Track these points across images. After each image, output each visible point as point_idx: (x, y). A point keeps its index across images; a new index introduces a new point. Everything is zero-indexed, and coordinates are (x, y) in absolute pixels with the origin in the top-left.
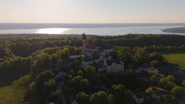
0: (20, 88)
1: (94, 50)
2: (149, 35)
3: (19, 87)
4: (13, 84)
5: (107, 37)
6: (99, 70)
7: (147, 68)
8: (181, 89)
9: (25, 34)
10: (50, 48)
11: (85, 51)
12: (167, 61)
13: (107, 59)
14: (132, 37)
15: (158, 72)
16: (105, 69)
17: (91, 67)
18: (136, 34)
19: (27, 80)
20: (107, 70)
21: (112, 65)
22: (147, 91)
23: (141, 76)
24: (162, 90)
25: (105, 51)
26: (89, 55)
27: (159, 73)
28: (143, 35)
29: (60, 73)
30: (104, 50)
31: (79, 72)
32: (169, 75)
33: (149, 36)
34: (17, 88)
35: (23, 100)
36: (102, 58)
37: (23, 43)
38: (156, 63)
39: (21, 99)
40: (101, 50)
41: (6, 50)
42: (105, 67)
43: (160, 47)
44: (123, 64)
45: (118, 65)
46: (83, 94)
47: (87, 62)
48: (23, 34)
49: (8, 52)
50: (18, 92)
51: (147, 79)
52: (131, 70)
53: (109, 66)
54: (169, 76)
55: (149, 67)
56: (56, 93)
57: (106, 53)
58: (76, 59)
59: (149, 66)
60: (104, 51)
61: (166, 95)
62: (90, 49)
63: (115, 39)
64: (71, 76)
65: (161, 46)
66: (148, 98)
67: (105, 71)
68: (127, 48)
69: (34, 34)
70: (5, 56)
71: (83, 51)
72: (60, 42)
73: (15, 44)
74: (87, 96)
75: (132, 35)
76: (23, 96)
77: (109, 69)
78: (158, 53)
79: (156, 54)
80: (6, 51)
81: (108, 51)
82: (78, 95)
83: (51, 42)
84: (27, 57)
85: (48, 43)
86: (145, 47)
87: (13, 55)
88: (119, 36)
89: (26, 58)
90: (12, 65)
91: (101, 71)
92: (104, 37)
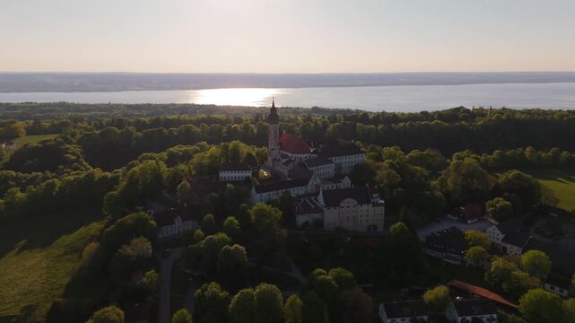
0: (66, 257)
1: (300, 156)
2: (528, 112)
3: (66, 253)
4: (53, 245)
5: (381, 117)
6: (301, 219)
7: (469, 222)
8: (549, 297)
9: (149, 106)
10: (184, 148)
11: (275, 160)
12: (557, 201)
13: (335, 185)
14: (465, 118)
15: (501, 236)
16: (317, 216)
17: (268, 208)
18: (482, 109)
19: (92, 236)
20: (326, 221)
21: (342, 204)
22: (429, 295)
23: (436, 246)
24: (492, 296)
25: (338, 161)
26: (285, 171)
27: (503, 240)
28: (502, 114)
29: (178, 221)
30: (333, 159)
31: (226, 221)
32: (531, 249)
33: (523, 117)
34: (59, 256)
35: (61, 291)
36: (319, 182)
37: (119, 131)
38: (503, 208)
39: (58, 289)
40: (323, 158)
41: (68, 148)
42: (319, 210)
43: (550, 153)
44: (381, 204)
45: (365, 206)
46: (214, 287)
47: (267, 193)
48: (145, 105)
49: (73, 154)
50: (57, 270)
51: (455, 259)
52: (399, 223)
53: (332, 208)
54: (532, 251)
55: (479, 220)
56: (145, 279)
57: (339, 167)
58: (232, 182)
59: (481, 216)
60: (331, 162)
61: (495, 316)
62: (289, 154)
63: (401, 124)
64: (199, 232)
65: (554, 149)
66: (425, 318)
67: (319, 223)
68: (428, 155)
69: (174, 105)
70: (62, 167)
71: (270, 159)
72: (225, 130)
73: (98, 132)
74: (221, 294)
75: (468, 111)
76: (66, 280)
77: (331, 216)
78: (524, 174)
79: (518, 177)
80: (68, 153)
81: (347, 160)
82: (199, 291)
83: (197, 129)
84: (110, 171)
85: (188, 131)
86: (497, 151)
87: (85, 163)
88: (422, 113)
89: (107, 173)
90: (67, 191)
91: (306, 223)
92: (371, 117)
